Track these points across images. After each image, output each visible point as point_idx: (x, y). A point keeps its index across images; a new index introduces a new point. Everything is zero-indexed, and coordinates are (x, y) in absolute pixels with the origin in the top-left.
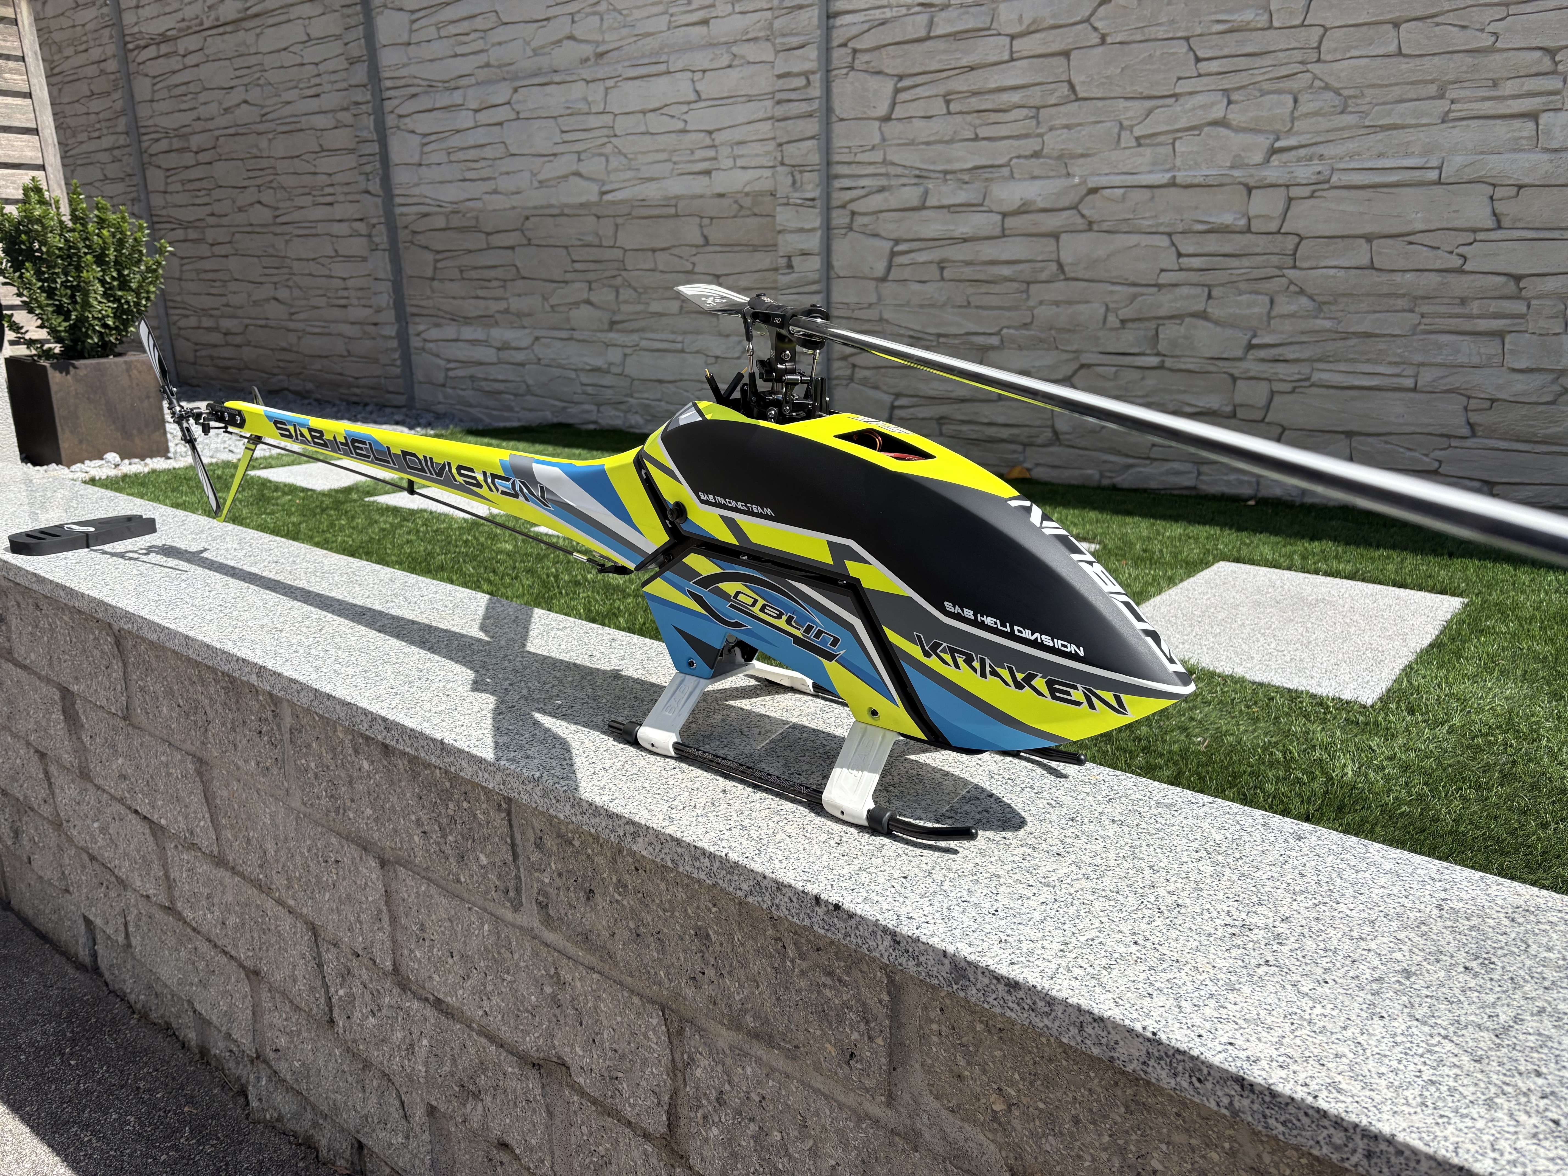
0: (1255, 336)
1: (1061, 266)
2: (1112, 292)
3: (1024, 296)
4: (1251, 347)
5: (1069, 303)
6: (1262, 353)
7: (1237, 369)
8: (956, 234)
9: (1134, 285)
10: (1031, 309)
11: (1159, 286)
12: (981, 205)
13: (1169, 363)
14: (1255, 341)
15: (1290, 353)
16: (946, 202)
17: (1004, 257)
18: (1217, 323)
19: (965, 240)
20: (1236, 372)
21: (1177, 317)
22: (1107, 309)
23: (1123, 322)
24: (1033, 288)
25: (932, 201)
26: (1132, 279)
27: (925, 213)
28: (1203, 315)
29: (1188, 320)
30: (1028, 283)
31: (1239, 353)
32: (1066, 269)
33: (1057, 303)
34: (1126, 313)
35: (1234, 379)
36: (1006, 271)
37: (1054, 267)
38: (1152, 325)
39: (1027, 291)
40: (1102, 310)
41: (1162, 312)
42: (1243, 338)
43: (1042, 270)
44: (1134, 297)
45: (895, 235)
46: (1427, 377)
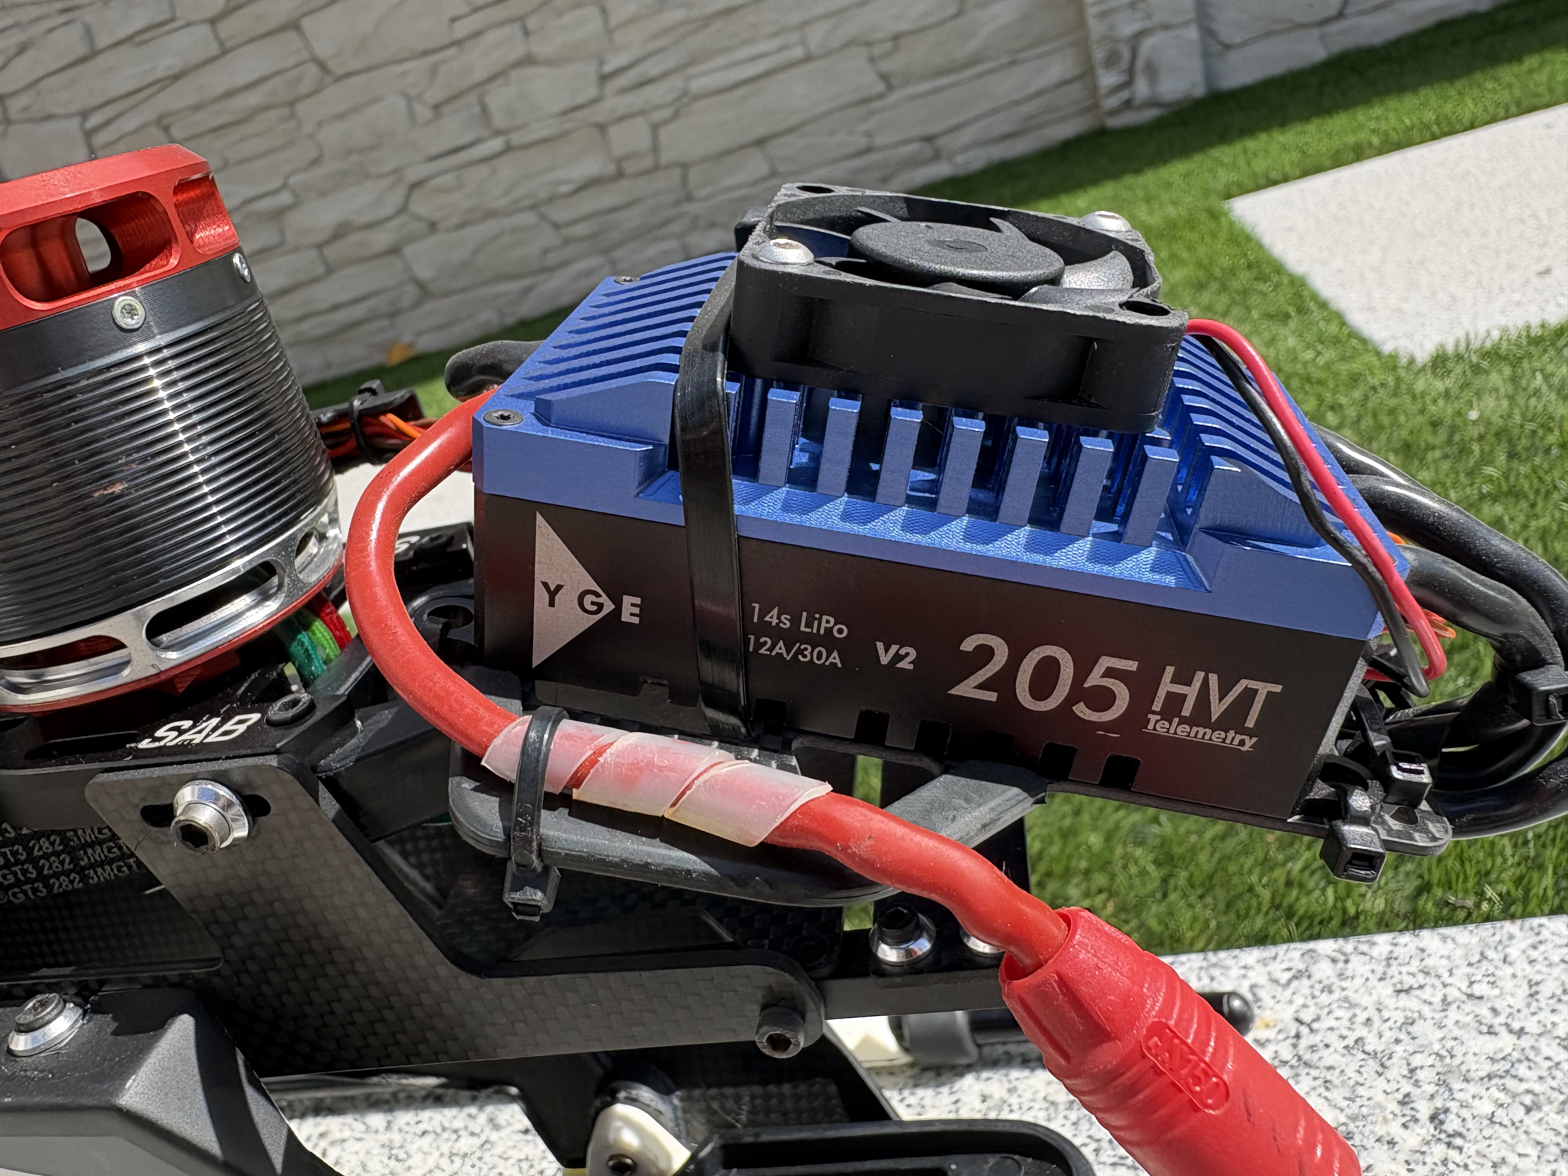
0: (601, 63)
1: (322, 65)
2: (404, 74)
3: (292, 124)
4: (604, 78)
5: (356, 109)
6: (622, 81)
7: (599, 113)
8: (160, 73)
9: (426, 53)
10: (311, 136)
11: (458, 43)
12: (172, 20)
13: (516, 139)
14: (607, 69)
15: (652, 68)
16: (123, 33)
17: (242, 79)
18: (550, 62)
19: (176, 77)
20: (600, 118)
21: (498, 76)
22: (409, 100)
23: (436, 107)
24: (300, 108)
25: (103, 41)
26: (421, 46)
27: (101, 61)
28: (529, 60)
29: (514, 74)
30: (291, 104)
31: (592, 92)
32: (331, 64)
33: (340, 117)
34: (435, 94)
35: (602, 128)
36: (253, 99)
37: (313, 70)
38: (472, 97)
39: (293, 116)
40: (402, 103)
41: (479, 75)
42: (590, 70)
43: (299, 79)
44: (433, 72)
45: (75, 108)
46: (816, 36)
